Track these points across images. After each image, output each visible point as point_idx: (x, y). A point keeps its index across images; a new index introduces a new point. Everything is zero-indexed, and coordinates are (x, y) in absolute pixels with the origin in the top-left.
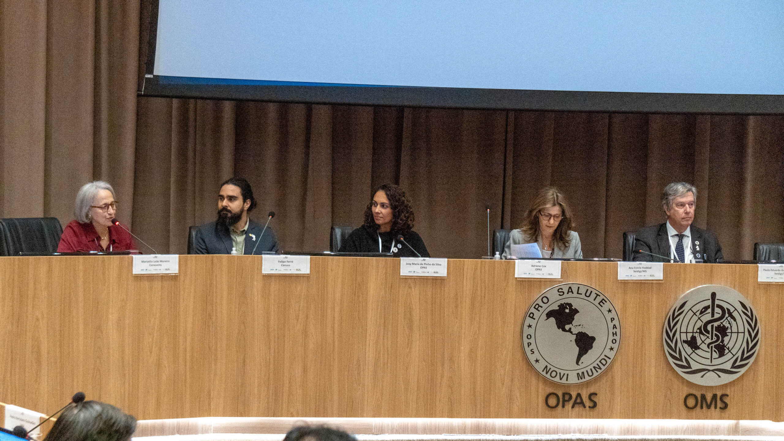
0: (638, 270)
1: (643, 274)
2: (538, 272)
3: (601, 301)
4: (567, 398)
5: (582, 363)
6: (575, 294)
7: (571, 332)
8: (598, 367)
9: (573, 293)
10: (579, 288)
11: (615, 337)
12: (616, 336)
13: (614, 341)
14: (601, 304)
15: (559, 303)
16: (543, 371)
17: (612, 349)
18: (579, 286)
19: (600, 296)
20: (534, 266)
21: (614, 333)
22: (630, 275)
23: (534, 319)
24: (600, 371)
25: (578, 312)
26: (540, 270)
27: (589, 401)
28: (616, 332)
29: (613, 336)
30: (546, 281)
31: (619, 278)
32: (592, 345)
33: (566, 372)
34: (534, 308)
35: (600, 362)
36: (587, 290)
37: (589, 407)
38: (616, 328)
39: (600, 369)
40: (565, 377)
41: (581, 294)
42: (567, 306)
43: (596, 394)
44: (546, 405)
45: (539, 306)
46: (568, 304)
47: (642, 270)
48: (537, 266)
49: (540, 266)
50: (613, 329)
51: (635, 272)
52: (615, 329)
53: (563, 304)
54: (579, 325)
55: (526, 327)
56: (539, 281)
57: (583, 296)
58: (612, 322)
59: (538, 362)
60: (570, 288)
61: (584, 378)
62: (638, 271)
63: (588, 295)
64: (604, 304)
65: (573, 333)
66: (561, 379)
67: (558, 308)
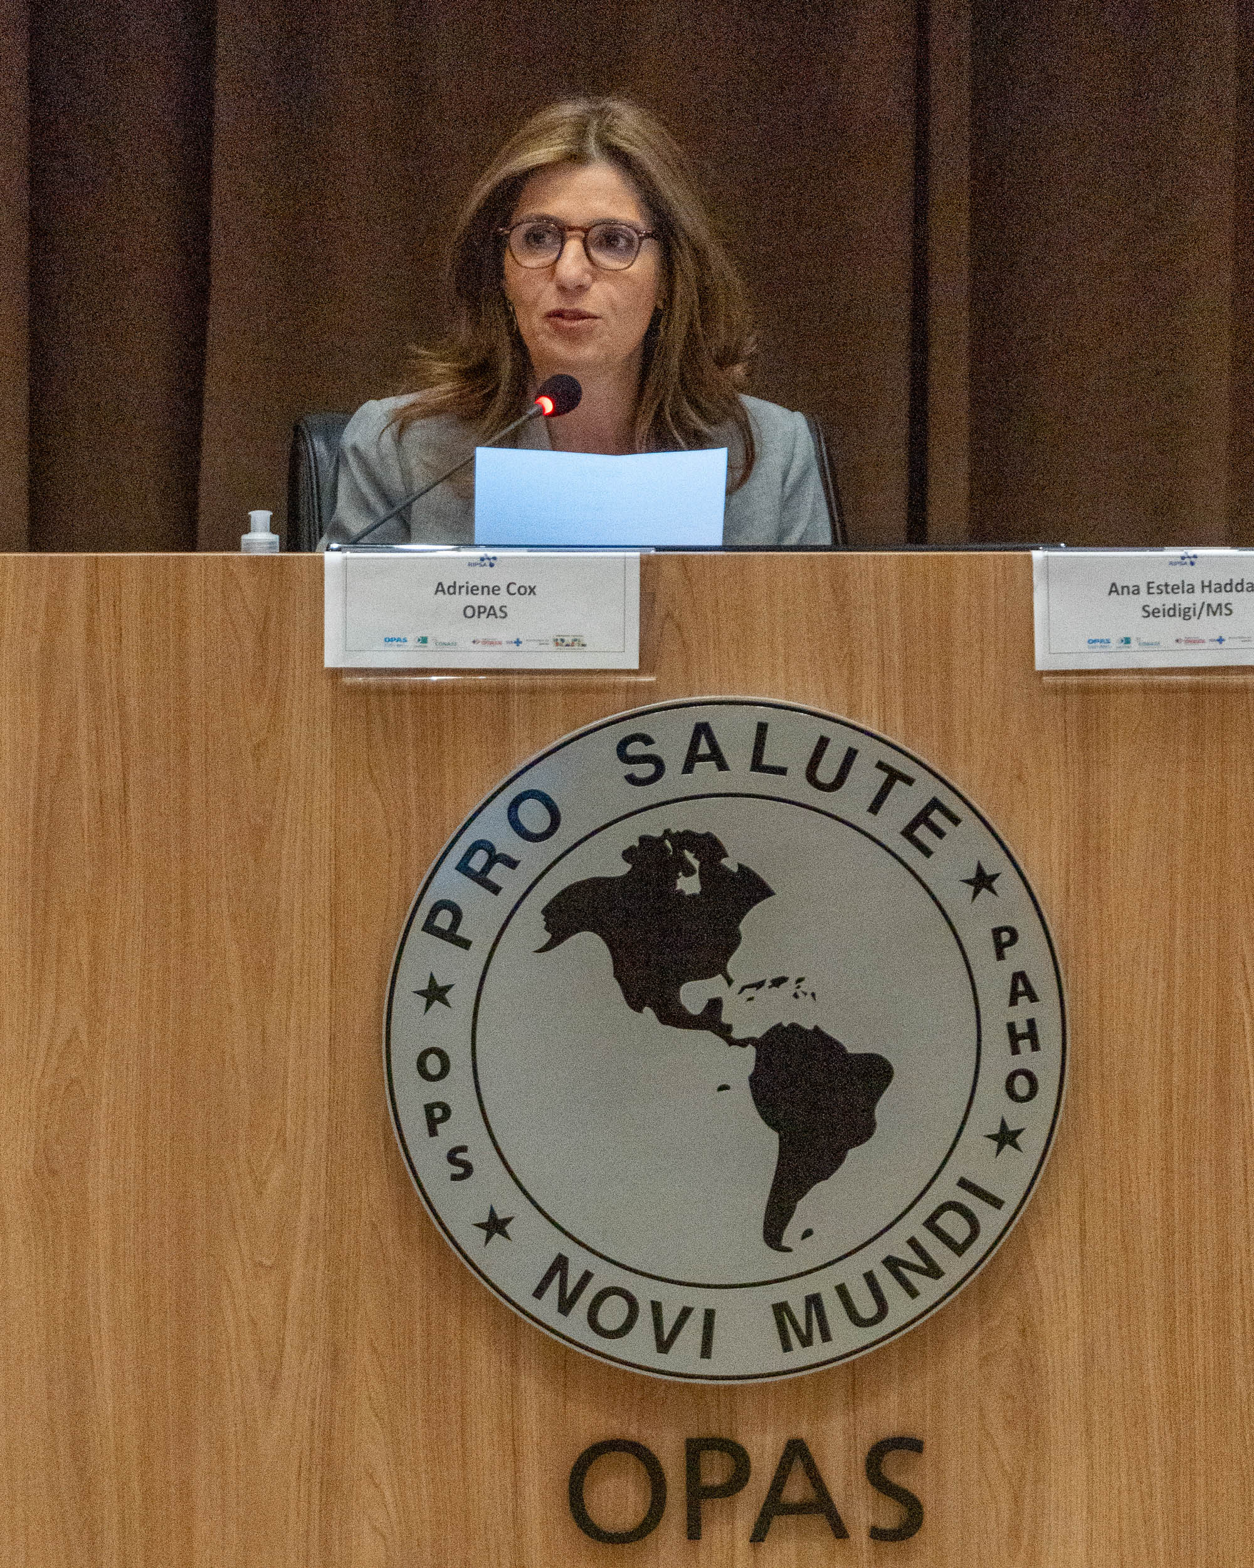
0: (1169, 600)
1: (1207, 626)
2: (484, 627)
3: (922, 818)
4: (715, 1471)
5: (808, 1233)
6: (740, 775)
7: (724, 1032)
8: (921, 1263)
9: (722, 766)
10: (762, 728)
11: (1027, 1058)
12: (1035, 1047)
13: (1022, 1086)
14: (923, 833)
15: (628, 835)
16: (539, 1293)
17: (1006, 1137)
18: (762, 713)
19: (909, 781)
20: (454, 589)
21: (1022, 1028)
22: (1115, 637)
23: (465, 944)
24: (930, 1290)
25: (767, 892)
26: (491, 612)
27: (871, 1491)
28: (1031, 1023)
29: (1015, 1051)
30: (543, 690)
31: (1042, 662)
32: (870, 1112)
33: (700, 1300)
34: (463, 867)
35: (930, 1223)
36: (823, 742)
37: (877, 1534)
38: (1033, 998)
39: (934, 1271)
40: (695, 1324)
41: (782, 771)
42: (689, 856)
43: (915, 1446)
44: (573, 1526)
45: (494, 858)
46: (686, 839)
47: (1198, 598)
48: (473, 590)
49: (495, 590)
50: (1013, 1002)
51: (1155, 613)
52: (1023, 1000)
53: (660, 840)
54: (778, 982)
55: (408, 1003)
56: (489, 691)
57: (795, 785)
58: (1000, 956)
59: (505, 1234)
60: (702, 730)
61: (826, 1336)
62: (1171, 612)
63: (827, 772)
64: (940, 834)
65: (736, 1034)
66: (664, 1346)
67: (622, 868)
